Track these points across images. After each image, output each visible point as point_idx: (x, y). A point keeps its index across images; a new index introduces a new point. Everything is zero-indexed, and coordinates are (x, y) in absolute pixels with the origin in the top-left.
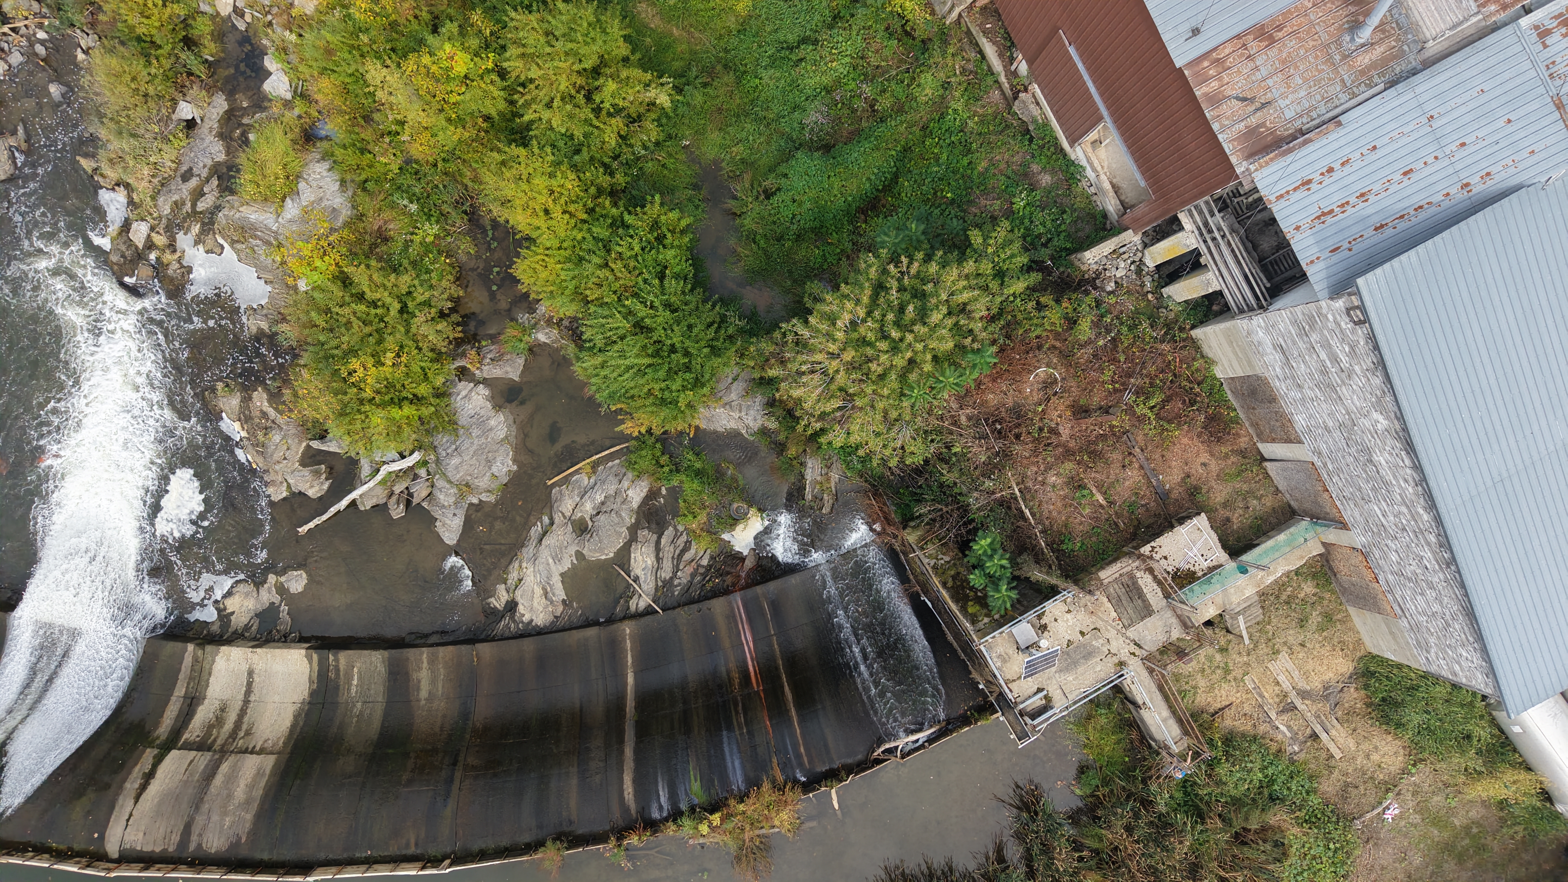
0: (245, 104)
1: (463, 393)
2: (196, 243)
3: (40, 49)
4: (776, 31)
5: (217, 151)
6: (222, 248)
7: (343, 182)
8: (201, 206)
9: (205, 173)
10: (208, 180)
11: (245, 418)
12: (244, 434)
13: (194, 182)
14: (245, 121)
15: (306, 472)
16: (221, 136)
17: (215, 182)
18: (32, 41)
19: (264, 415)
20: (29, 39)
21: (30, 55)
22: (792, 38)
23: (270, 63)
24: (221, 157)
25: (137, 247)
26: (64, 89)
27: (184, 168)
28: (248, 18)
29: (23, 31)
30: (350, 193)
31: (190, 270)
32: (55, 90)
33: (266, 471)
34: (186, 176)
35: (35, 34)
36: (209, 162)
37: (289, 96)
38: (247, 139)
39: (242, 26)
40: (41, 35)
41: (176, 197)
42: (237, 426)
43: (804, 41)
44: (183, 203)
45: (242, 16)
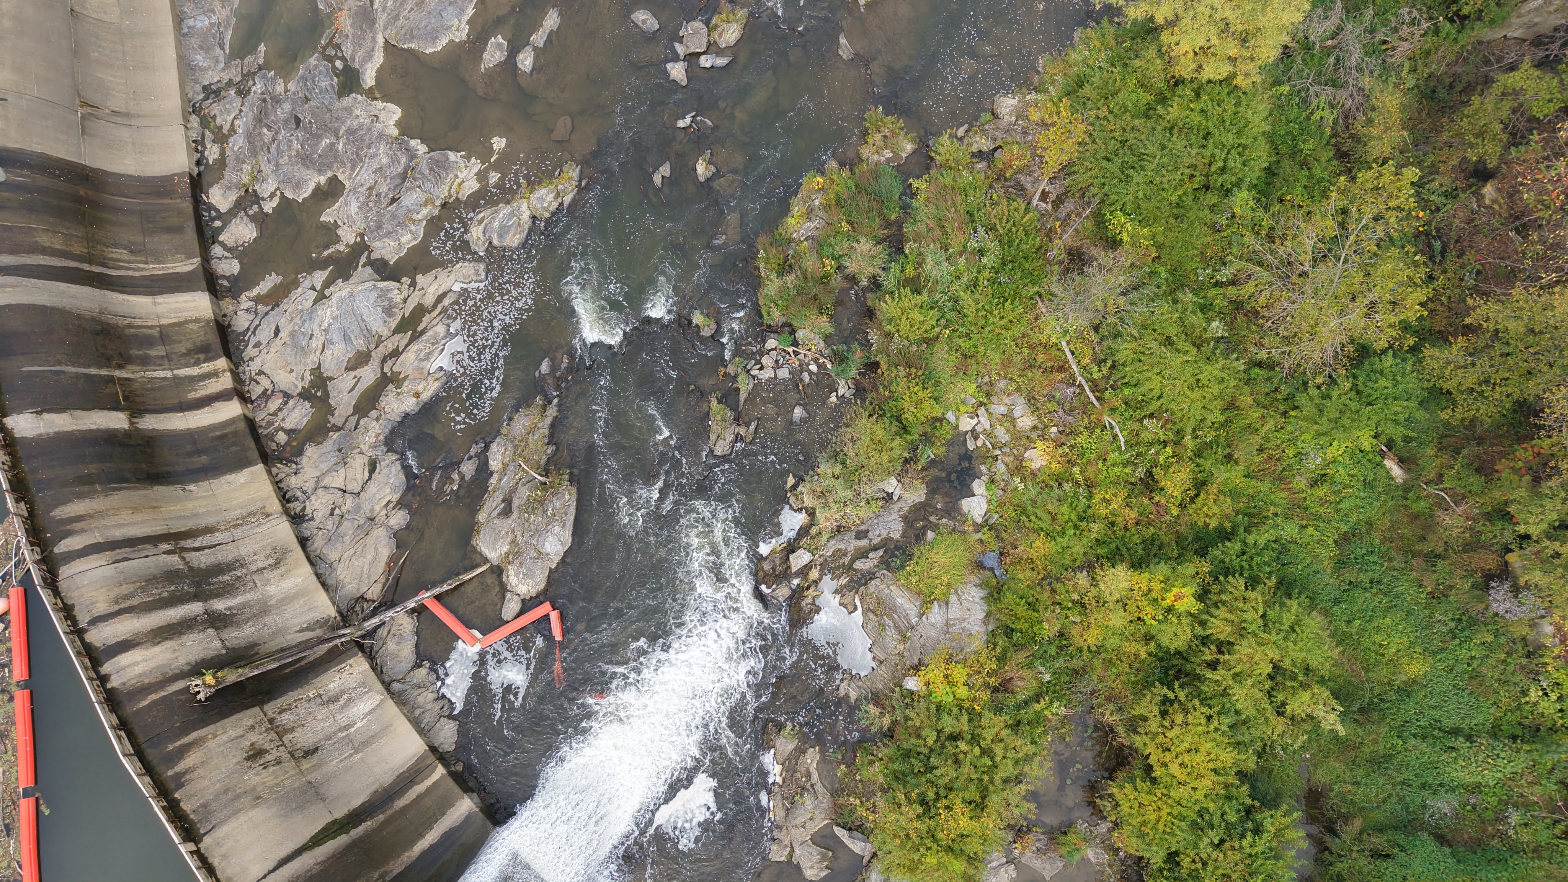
0: (939, 506)
1: (994, 864)
2: (836, 592)
3: (806, 377)
5: (895, 529)
7: (988, 615)
8: (858, 565)
9: (876, 541)
10: (875, 548)
11: (790, 764)
12: (779, 780)
13: (864, 543)
14: (933, 519)
15: (815, 851)
16: (905, 519)
17: (881, 552)
18: (804, 367)
19: (808, 775)
20: (801, 365)
21: (796, 374)
23: (978, 487)
24: (896, 536)
25: (789, 567)
26: (805, 415)
28: (979, 443)
29: (801, 357)
32: (798, 412)
33: (779, 827)
34: (861, 535)
35: (808, 364)
36: (884, 534)
37: (979, 520)
38: (924, 534)
39: (971, 446)
40: (813, 368)
41: (842, 546)
42: (778, 768)
44: (845, 555)
45: (976, 438)
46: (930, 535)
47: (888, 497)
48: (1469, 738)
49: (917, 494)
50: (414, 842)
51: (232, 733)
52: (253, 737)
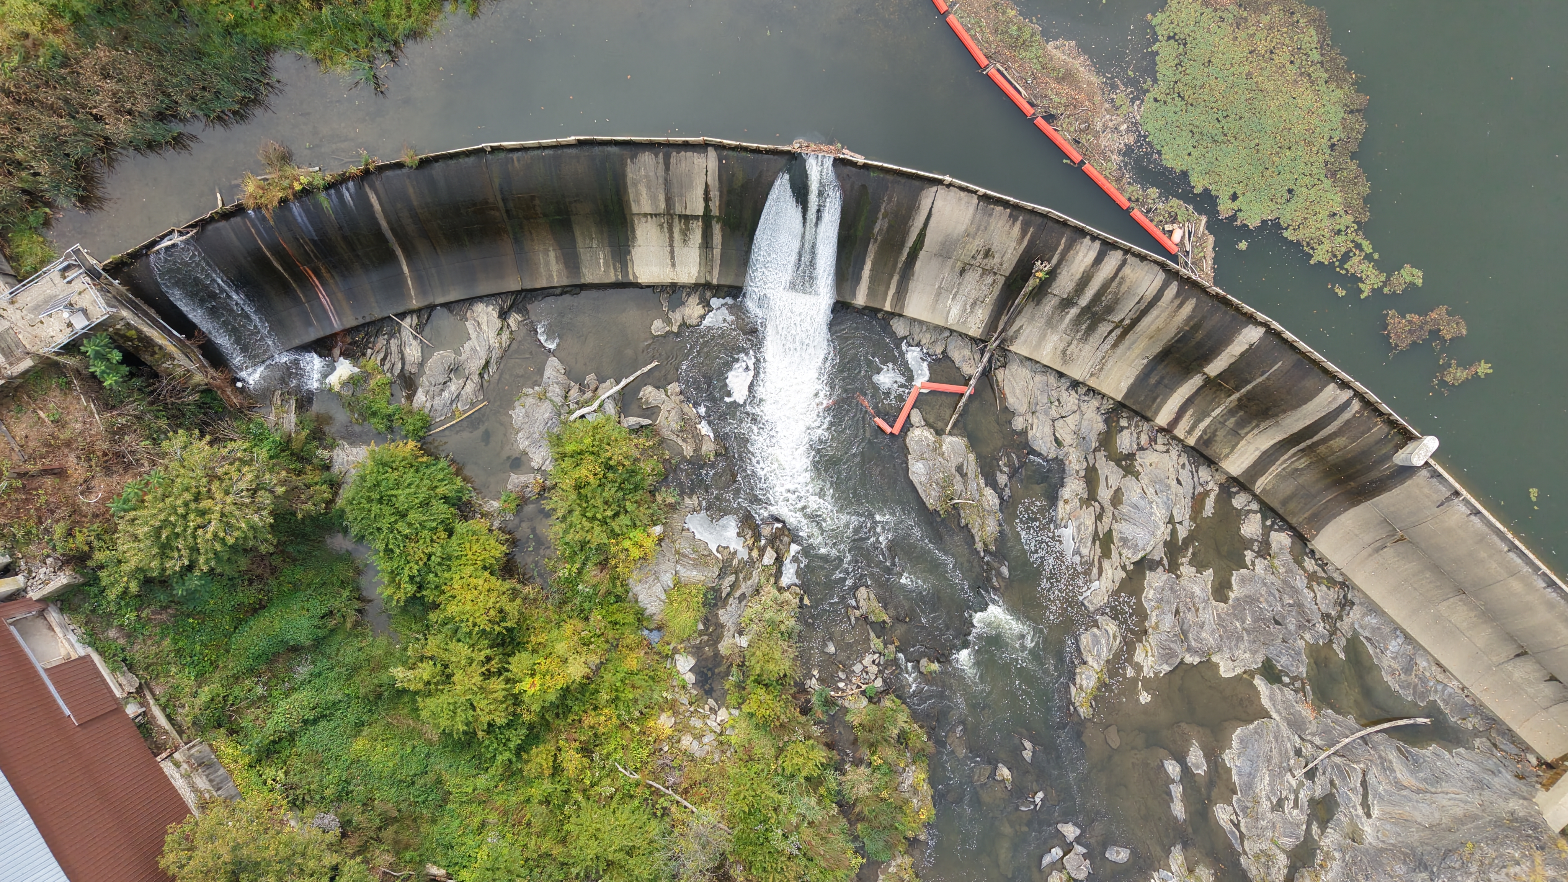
0: (707, 649)
1: (547, 462)
2: (735, 553)
3: (842, 675)
4: (336, 728)
5: (726, 616)
6: (718, 551)
7: (636, 601)
8: (732, 578)
9: (731, 600)
10: (728, 595)
11: (698, 438)
12: (699, 426)
13: (737, 594)
14: (706, 638)
15: (654, 403)
16: (722, 626)
17: (724, 595)
18: (848, 680)
19: (684, 440)
20: (851, 681)
21: (850, 673)
22: (323, 723)
23: (690, 678)
24: (721, 612)
25: (772, 548)
26: (826, 650)
27: (744, 603)
28: (707, 707)
29: (854, 687)
30: (630, 594)
31: (739, 535)
32: (831, 649)
33: (682, 402)
34: (743, 597)
35: (846, 685)
36: (728, 608)
37: (677, 656)
38: (705, 624)
39: (711, 701)
40: (841, 685)
41: (749, 583)
42: (703, 432)
43: (315, 722)
44: (744, 579)
45: (711, 709)
46: (701, 627)
47: (741, 633)
48: (306, 722)
49: (724, 647)
50: (873, 264)
51: (1008, 256)
52: (997, 260)
